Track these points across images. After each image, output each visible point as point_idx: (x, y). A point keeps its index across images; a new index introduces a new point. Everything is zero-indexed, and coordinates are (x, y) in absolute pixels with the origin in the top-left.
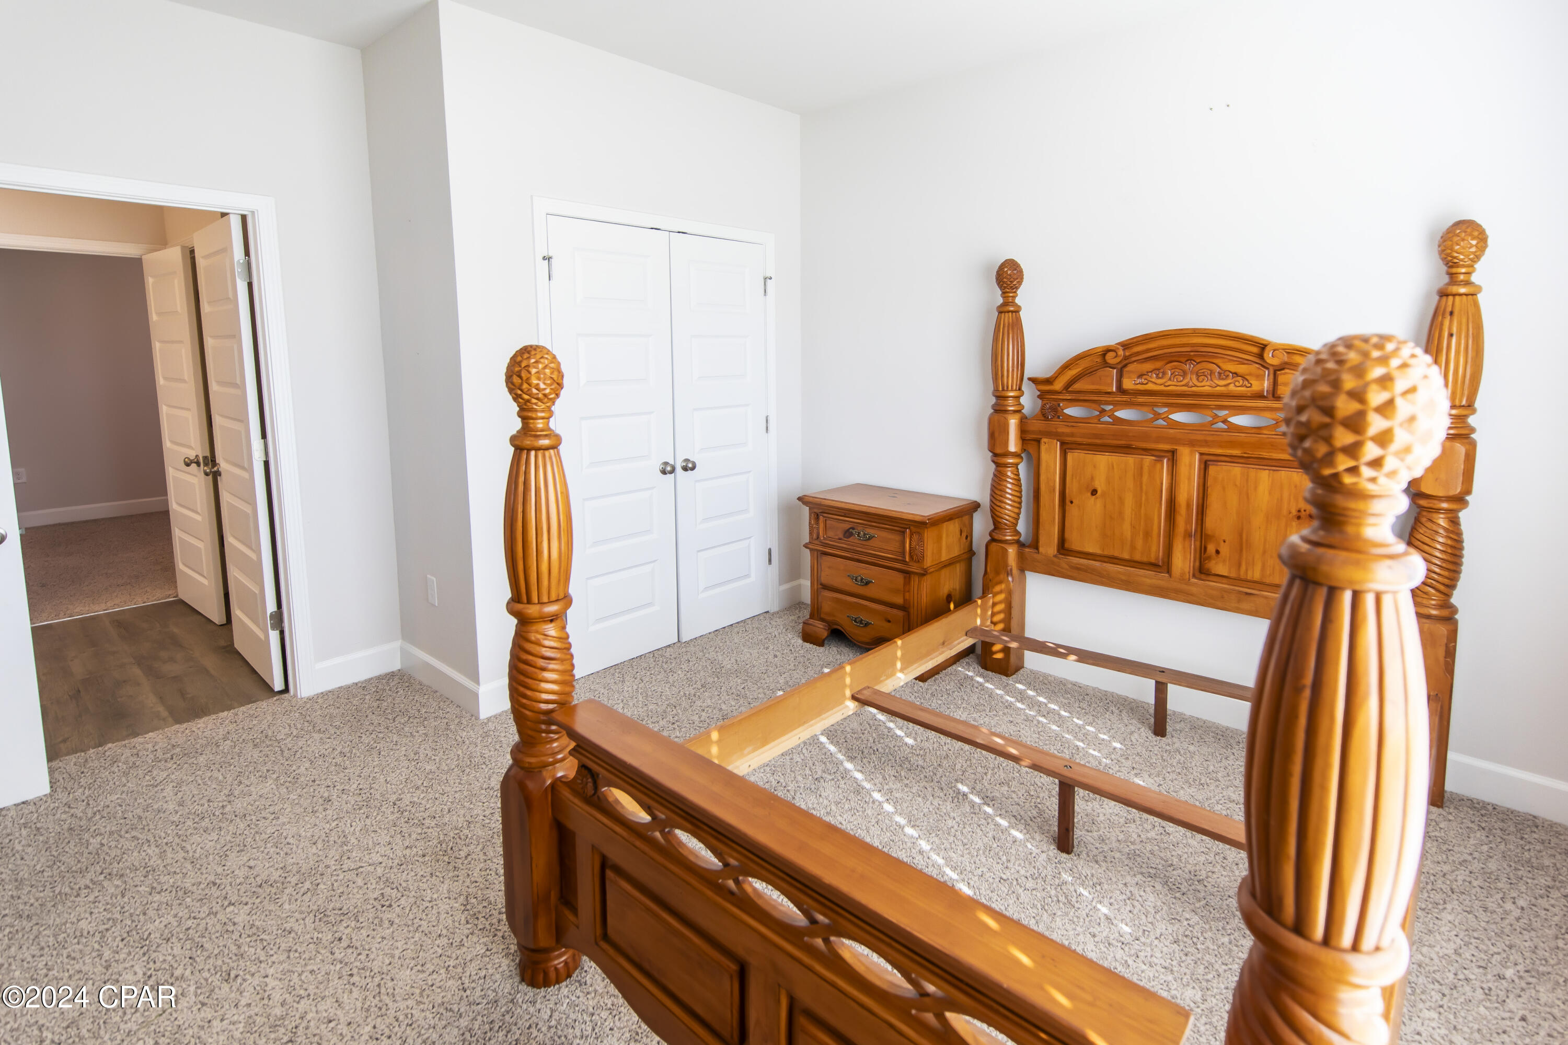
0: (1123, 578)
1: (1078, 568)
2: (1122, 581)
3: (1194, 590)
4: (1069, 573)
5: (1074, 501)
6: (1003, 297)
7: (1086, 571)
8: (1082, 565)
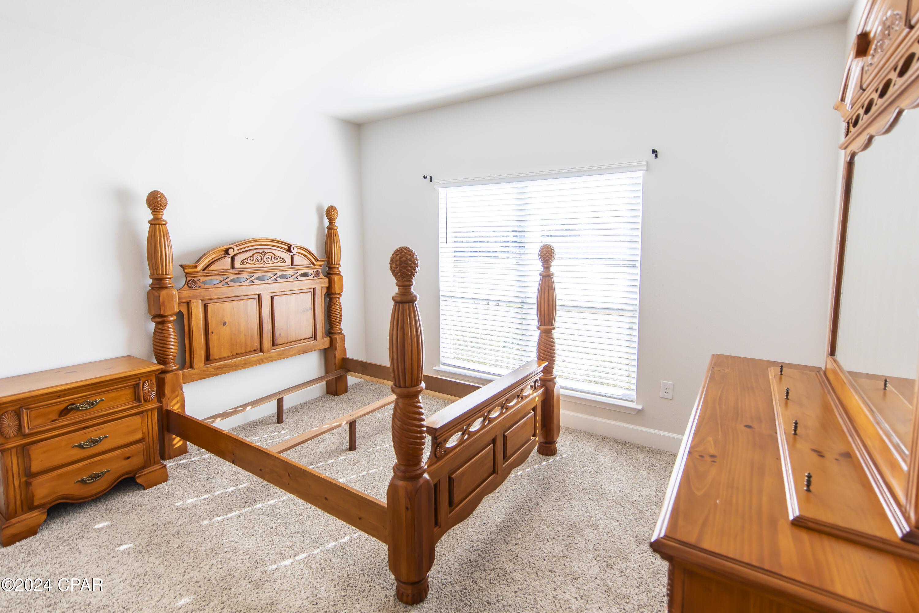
0: (243, 362)
1: (219, 368)
2: (242, 364)
3: (274, 354)
4: (215, 373)
5: (214, 332)
6: (153, 215)
7: (223, 368)
8: (221, 365)
